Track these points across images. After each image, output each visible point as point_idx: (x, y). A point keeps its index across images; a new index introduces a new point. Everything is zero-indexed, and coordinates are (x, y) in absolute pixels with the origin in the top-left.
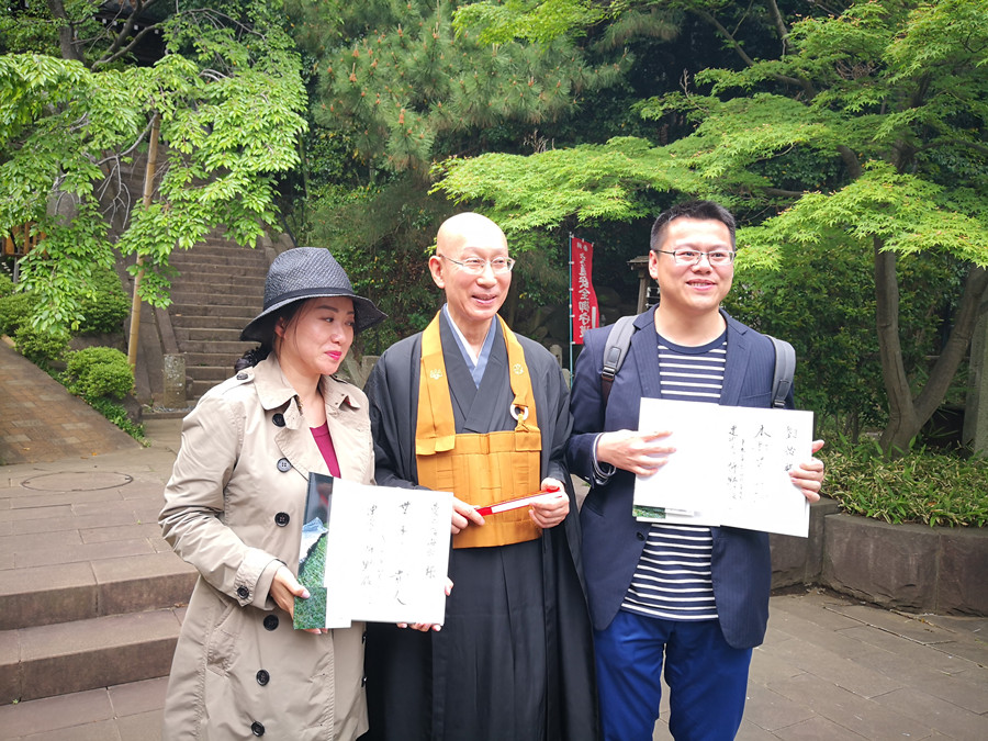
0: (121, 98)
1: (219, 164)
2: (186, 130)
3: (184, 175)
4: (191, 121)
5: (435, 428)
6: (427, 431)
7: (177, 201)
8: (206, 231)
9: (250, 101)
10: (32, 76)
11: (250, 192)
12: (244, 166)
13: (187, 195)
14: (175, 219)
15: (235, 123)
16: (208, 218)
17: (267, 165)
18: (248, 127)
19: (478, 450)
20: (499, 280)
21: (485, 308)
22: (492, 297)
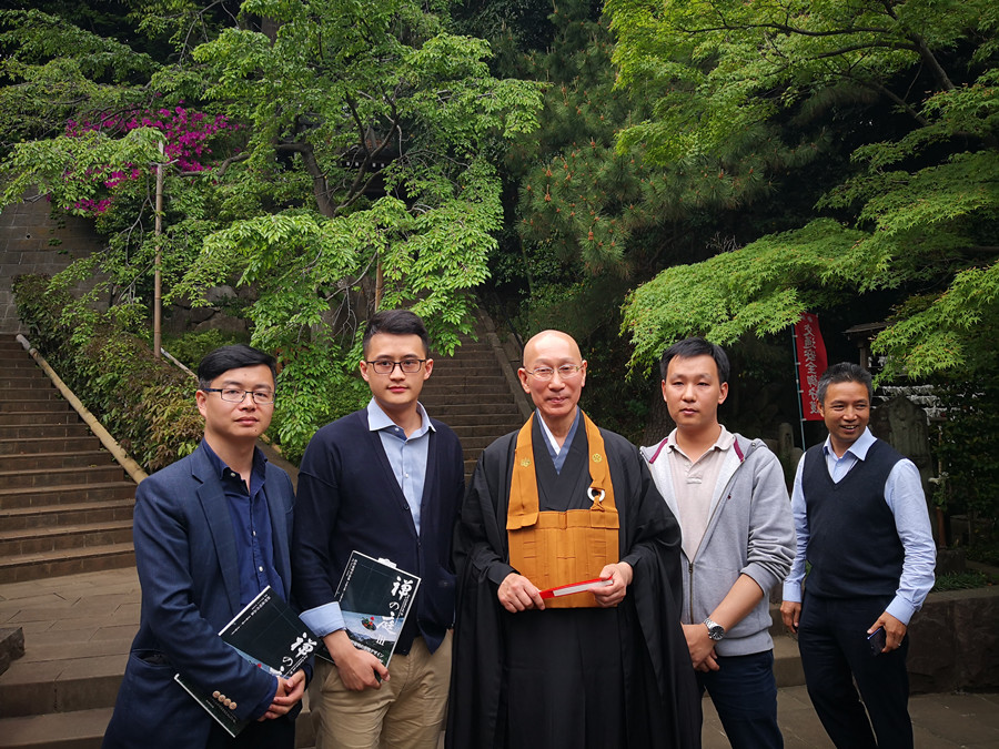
0: (342, 240)
1: (423, 286)
2: (397, 261)
3: (395, 299)
4: (402, 250)
5: (523, 507)
6: (517, 509)
9: (450, 229)
10: (270, 233)
11: (449, 307)
12: (444, 285)
15: (437, 249)
17: (461, 282)
18: (446, 251)
19: (556, 525)
20: (567, 384)
21: (558, 406)
22: (563, 399)
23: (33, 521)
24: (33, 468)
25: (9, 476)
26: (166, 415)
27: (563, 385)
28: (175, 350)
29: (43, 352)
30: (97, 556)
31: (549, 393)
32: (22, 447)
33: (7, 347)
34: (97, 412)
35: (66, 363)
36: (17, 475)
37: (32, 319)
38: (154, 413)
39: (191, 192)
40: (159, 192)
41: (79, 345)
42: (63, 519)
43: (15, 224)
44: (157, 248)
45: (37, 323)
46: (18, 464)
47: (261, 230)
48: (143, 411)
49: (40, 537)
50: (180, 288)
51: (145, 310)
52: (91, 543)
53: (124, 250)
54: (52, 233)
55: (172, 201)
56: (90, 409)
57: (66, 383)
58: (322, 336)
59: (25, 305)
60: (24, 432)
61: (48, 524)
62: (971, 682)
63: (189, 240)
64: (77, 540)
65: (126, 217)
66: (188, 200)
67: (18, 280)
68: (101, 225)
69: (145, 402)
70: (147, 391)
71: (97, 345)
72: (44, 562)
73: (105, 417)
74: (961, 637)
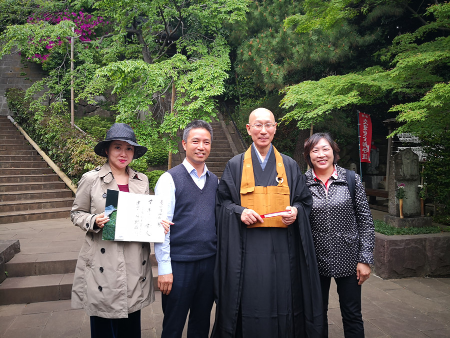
0: (158, 73)
1: (194, 95)
2: (183, 83)
3: (182, 101)
4: (185, 79)
5: (248, 184)
6: (244, 186)
7: (180, 111)
8: (190, 122)
9: (207, 69)
10: (126, 68)
11: (206, 105)
12: (204, 95)
13: (183, 108)
14: (179, 118)
15: (199, 79)
16: (191, 117)
17: (212, 93)
18: (205, 79)
19: (263, 192)
20: (268, 132)
21: (264, 141)
22: (266, 139)
23: (19, 197)
24: (18, 174)
25: (8, 177)
26: (78, 152)
27: (266, 132)
28: (79, 124)
29: (20, 124)
30: (48, 213)
31: (260, 135)
32: (13, 165)
33: (3, 121)
34: (46, 151)
35: (31, 128)
36: (11, 177)
37: (15, 108)
38: (73, 150)
39: (87, 51)
40: (72, 50)
41: (37, 120)
42: (33, 196)
43: (5, 65)
44: (72, 76)
45: (17, 110)
46: (12, 172)
47: (122, 67)
48: (67, 150)
49: (23, 204)
50: (82, 95)
51: (67, 105)
52: (45, 207)
53: (57, 77)
54: (22, 70)
55: (79, 55)
56: (43, 149)
57: (31, 138)
58: (149, 117)
59: (11, 102)
60: (14, 159)
61: (26, 199)
62: (432, 273)
63: (86, 73)
64: (39, 206)
65: (56, 63)
66: (86, 55)
67: (8, 91)
68: (44, 66)
69: (68, 145)
70: (69, 141)
71: (45, 120)
72: (25, 215)
73: (50, 153)
74: (429, 254)
